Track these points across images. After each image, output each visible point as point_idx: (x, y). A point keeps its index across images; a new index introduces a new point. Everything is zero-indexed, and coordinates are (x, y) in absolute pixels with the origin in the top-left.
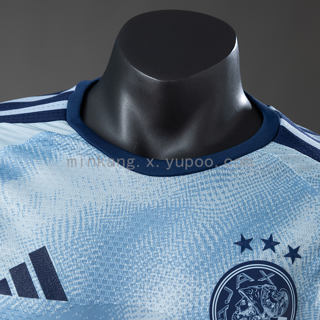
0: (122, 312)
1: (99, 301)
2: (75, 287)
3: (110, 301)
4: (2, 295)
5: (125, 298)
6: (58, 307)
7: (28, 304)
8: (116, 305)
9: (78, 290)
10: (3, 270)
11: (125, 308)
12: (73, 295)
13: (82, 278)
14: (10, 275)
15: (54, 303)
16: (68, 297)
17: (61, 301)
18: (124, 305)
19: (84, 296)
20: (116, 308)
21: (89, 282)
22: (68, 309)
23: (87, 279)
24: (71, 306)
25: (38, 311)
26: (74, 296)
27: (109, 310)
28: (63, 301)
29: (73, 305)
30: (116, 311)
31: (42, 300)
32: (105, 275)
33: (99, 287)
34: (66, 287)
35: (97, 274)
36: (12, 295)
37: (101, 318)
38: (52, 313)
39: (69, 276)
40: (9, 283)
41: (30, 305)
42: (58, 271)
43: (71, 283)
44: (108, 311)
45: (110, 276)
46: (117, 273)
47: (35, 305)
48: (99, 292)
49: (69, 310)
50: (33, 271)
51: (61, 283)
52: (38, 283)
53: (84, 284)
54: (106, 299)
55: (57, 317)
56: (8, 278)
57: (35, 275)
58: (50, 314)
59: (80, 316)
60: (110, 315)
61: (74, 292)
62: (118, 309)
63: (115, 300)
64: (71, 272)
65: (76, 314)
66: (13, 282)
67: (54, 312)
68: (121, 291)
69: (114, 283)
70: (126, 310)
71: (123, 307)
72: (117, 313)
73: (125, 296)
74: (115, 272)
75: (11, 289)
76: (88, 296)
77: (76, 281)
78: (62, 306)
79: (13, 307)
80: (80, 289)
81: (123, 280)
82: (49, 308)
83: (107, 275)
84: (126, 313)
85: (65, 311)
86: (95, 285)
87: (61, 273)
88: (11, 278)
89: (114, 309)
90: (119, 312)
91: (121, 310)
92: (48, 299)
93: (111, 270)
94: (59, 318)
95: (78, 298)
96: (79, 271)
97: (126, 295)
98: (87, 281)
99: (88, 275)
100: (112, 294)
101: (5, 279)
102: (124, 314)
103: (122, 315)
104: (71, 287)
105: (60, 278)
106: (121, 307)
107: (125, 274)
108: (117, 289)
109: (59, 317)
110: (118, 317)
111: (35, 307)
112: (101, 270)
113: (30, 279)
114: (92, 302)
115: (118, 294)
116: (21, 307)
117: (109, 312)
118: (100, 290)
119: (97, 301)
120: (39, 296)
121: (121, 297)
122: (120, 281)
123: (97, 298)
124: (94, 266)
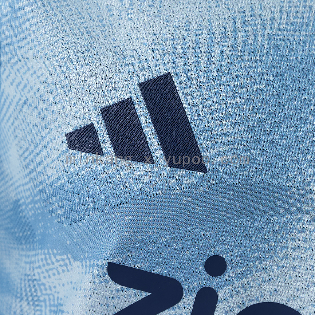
0: (298, 200)
1: (260, 177)
2: (222, 148)
3: (281, 179)
4: (85, 153)
5: (307, 177)
6: (188, 181)
7: (132, 172)
8: (290, 188)
9: (227, 155)
10: (89, 110)
11: (306, 193)
12: (217, 162)
13: (235, 134)
14: (101, 119)
15: (182, 174)
16: (208, 167)
17: (196, 172)
18: (303, 188)
19: (236, 167)
20: (289, 193)
21: (247, 142)
22: (207, 187)
23: (244, 137)
24: (212, 182)
25: (151, 186)
26: (219, 165)
27: (277, 195)
28: (198, 173)
29: (216, 180)
30: (289, 197)
31: (161, 167)
32: (274, 133)
33: (263, 152)
34: (205, 147)
35: (261, 129)
36: (103, 155)
37: (261, 208)
38: (175, 191)
39: (211, 129)
40: (98, 133)
41: (137, 175)
42: (191, 118)
43: (214, 141)
44: (274, 197)
45: (283, 136)
46: (295, 131)
47: (146, 174)
48: (263, 161)
49: (207, 189)
50: (145, 115)
51: (197, 140)
52: (155, 136)
53: (238, 145)
54: (274, 175)
55: (184, 200)
56: (98, 123)
57: (150, 121)
58: (172, 194)
59: (226, 201)
60: (277, 203)
61: (219, 158)
62: (293, 195)
63: (289, 179)
64: (215, 122)
65: (220, 197)
66: (106, 131)
67: (179, 191)
68: (301, 163)
69: (289, 148)
70: (308, 198)
71: (302, 191)
72: (291, 201)
73: (308, 173)
74: (292, 129)
75: (101, 143)
76: (243, 168)
77: (224, 138)
78: (195, 181)
79: (103, 175)
80: (231, 153)
81: (306, 144)
82: (171, 183)
83: (277, 133)
84: (307, 202)
85: (201, 190)
86: (257, 149)
87: (198, 123)
88: (103, 124)
89: (285, 193)
90: (293, 199)
91: (297, 196)
92: (171, 166)
93: (285, 125)
94: (187, 202)
95: (226, 169)
96: (229, 121)
97: (308, 171)
98: (242, 140)
99: (244, 130)
100: (285, 168)
101: (91, 126)
102: (302, 205)
103: (298, 205)
104: (214, 149)
105: (195, 131)
106: (298, 191)
107: (309, 134)
108: (294, 159)
109: (189, 199)
110: (291, 208)
111: (146, 179)
112: (268, 123)
113: (139, 128)
114: (248, 178)
115: (295, 168)
116: (119, 176)
117: (276, 199)
118: (263, 158)
119: (258, 177)
120: (155, 160)
121: (300, 173)
122: (299, 146)
123: (259, 172)
124: (256, 116)
